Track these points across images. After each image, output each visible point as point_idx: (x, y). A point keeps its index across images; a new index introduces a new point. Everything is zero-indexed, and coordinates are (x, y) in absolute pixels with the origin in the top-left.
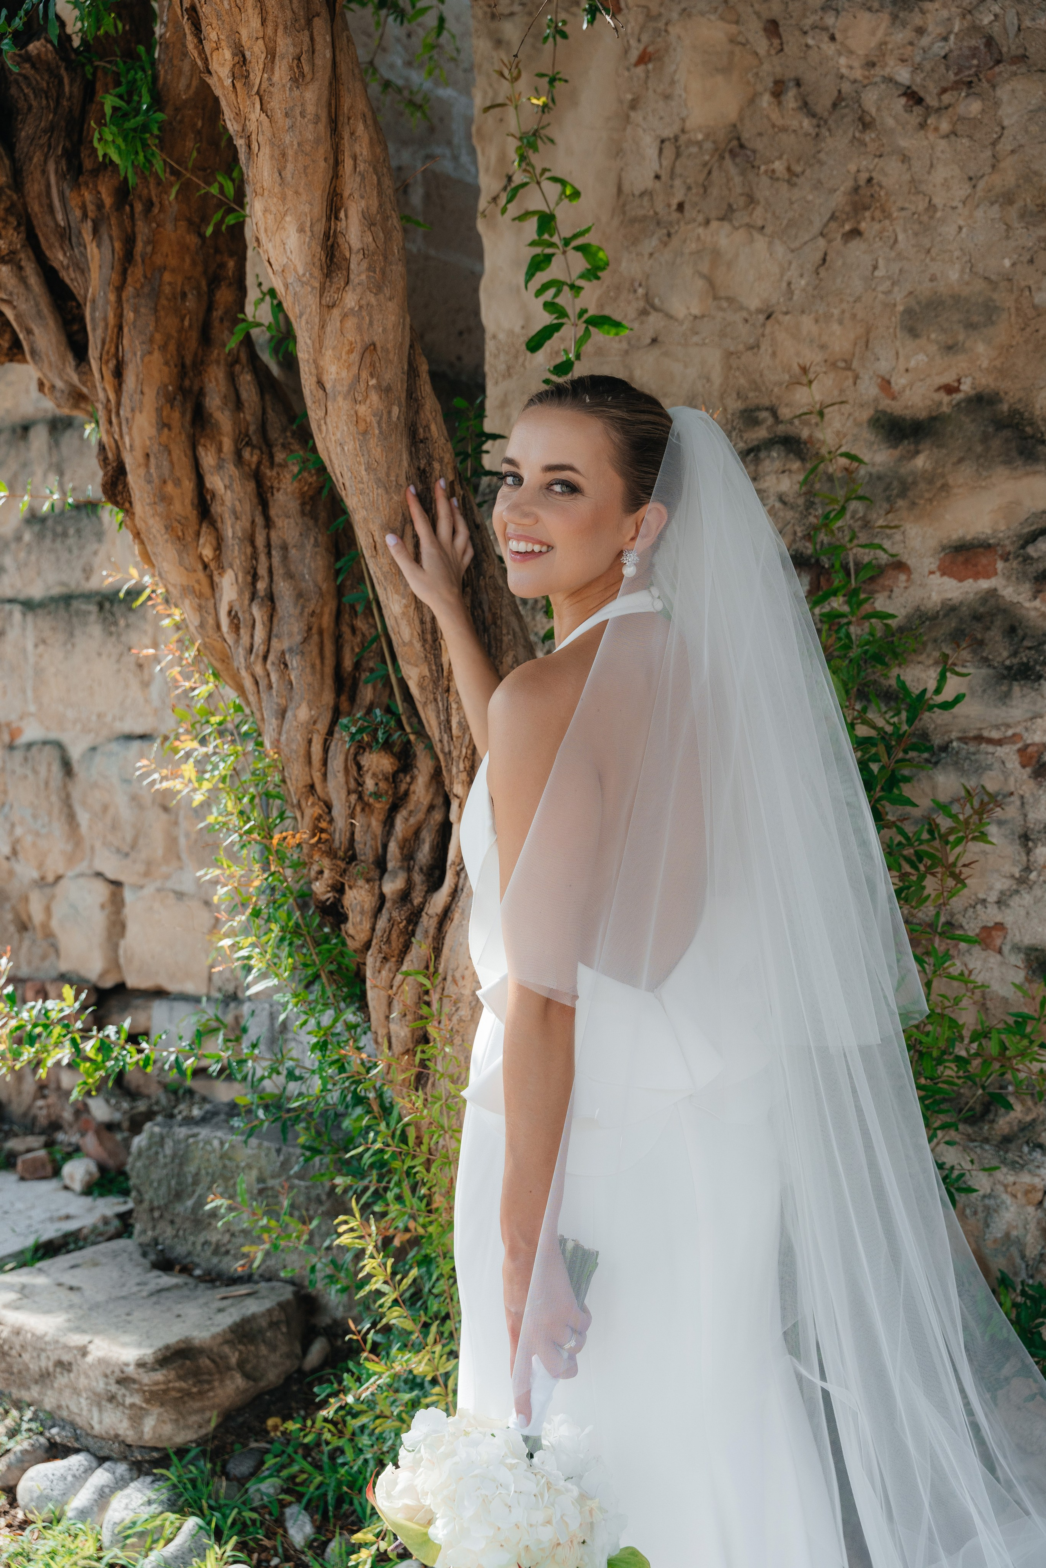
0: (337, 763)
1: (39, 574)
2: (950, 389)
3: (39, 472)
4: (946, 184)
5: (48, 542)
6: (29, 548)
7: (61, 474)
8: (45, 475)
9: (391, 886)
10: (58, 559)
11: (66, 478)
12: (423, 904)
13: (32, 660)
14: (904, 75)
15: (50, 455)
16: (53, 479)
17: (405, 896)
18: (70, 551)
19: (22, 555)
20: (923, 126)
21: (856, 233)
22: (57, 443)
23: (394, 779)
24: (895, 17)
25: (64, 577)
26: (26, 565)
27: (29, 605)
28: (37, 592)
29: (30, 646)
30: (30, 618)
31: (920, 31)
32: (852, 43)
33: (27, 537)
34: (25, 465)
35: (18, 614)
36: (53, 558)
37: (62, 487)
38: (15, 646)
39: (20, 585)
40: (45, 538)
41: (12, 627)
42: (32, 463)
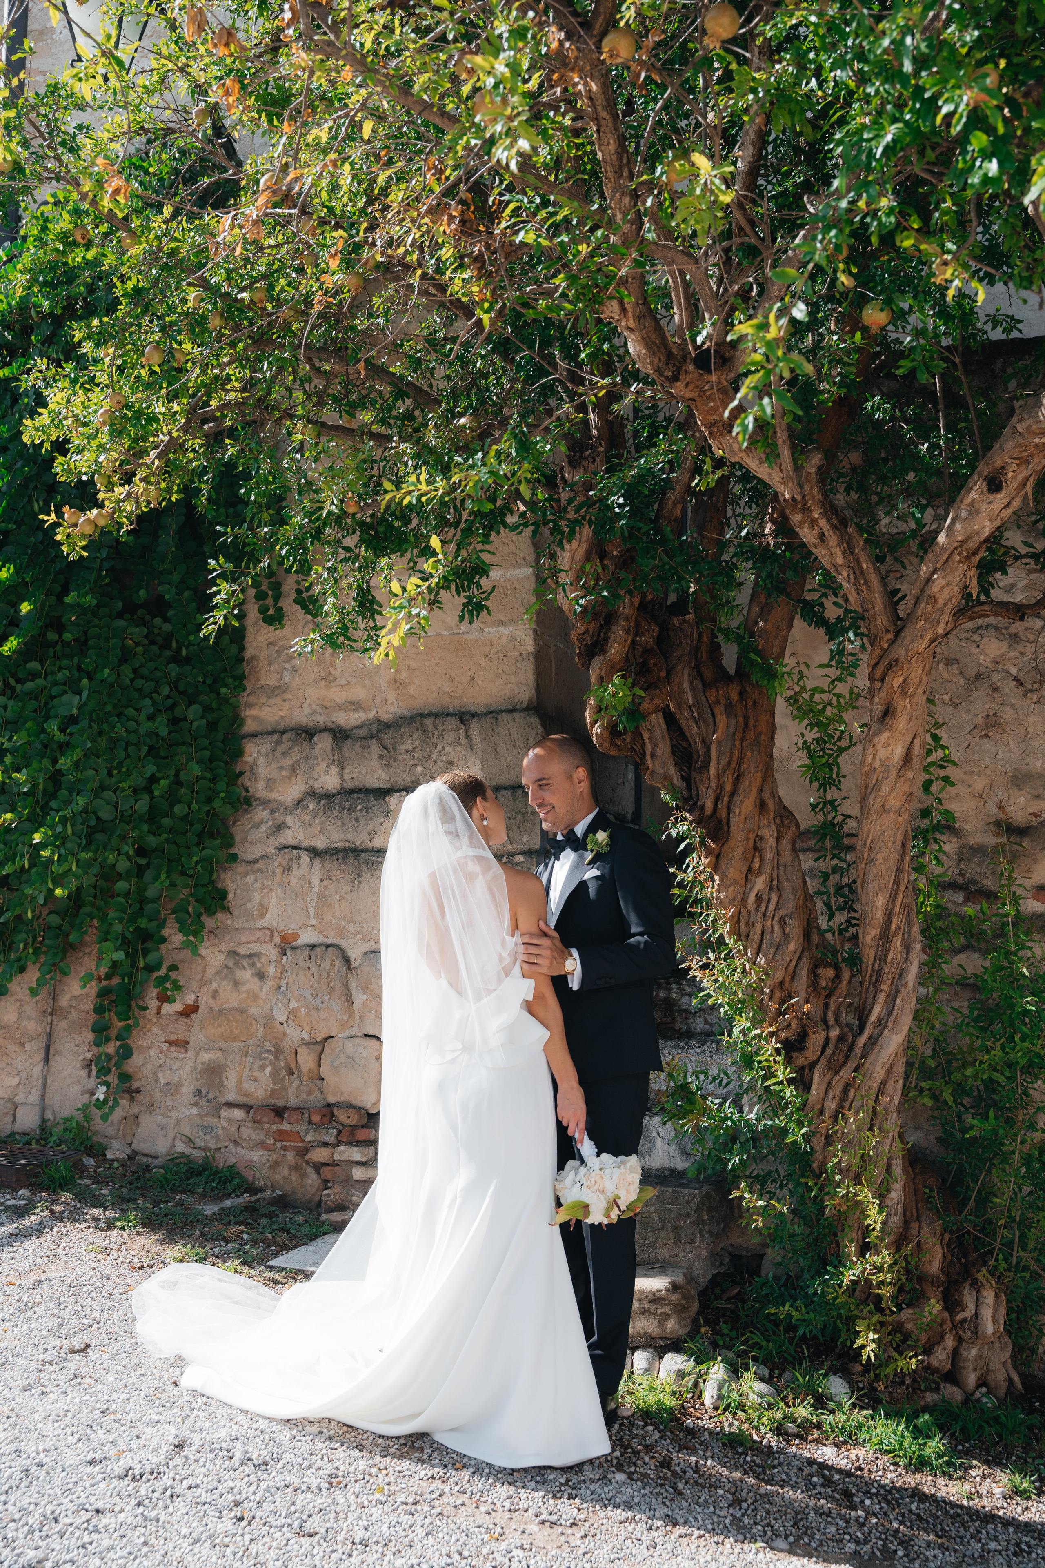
0: (804, 972)
1: (323, 832)
2: (1036, 815)
3: (323, 765)
4: (1035, 723)
5: (335, 812)
6: (314, 815)
7: (342, 768)
8: (328, 767)
9: (834, 1033)
10: (343, 825)
11: (347, 770)
12: (854, 1042)
13: (316, 889)
14: (1014, 671)
15: (333, 755)
16: (334, 770)
17: (841, 1038)
18: (357, 820)
19: (307, 818)
20: (1025, 695)
21: (986, 736)
22: (340, 748)
23: (833, 980)
24: (1010, 645)
25: (349, 837)
26: (311, 825)
27: (314, 852)
28: (320, 843)
29: (316, 880)
30: (317, 861)
31: (1022, 654)
32: (988, 651)
33: (311, 806)
34: (308, 757)
35: (305, 857)
36: (339, 823)
37: (341, 775)
38: (301, 879)
39: (302, 837)
40: (331, 809)
41: (299, 866)
42: (316, 758)
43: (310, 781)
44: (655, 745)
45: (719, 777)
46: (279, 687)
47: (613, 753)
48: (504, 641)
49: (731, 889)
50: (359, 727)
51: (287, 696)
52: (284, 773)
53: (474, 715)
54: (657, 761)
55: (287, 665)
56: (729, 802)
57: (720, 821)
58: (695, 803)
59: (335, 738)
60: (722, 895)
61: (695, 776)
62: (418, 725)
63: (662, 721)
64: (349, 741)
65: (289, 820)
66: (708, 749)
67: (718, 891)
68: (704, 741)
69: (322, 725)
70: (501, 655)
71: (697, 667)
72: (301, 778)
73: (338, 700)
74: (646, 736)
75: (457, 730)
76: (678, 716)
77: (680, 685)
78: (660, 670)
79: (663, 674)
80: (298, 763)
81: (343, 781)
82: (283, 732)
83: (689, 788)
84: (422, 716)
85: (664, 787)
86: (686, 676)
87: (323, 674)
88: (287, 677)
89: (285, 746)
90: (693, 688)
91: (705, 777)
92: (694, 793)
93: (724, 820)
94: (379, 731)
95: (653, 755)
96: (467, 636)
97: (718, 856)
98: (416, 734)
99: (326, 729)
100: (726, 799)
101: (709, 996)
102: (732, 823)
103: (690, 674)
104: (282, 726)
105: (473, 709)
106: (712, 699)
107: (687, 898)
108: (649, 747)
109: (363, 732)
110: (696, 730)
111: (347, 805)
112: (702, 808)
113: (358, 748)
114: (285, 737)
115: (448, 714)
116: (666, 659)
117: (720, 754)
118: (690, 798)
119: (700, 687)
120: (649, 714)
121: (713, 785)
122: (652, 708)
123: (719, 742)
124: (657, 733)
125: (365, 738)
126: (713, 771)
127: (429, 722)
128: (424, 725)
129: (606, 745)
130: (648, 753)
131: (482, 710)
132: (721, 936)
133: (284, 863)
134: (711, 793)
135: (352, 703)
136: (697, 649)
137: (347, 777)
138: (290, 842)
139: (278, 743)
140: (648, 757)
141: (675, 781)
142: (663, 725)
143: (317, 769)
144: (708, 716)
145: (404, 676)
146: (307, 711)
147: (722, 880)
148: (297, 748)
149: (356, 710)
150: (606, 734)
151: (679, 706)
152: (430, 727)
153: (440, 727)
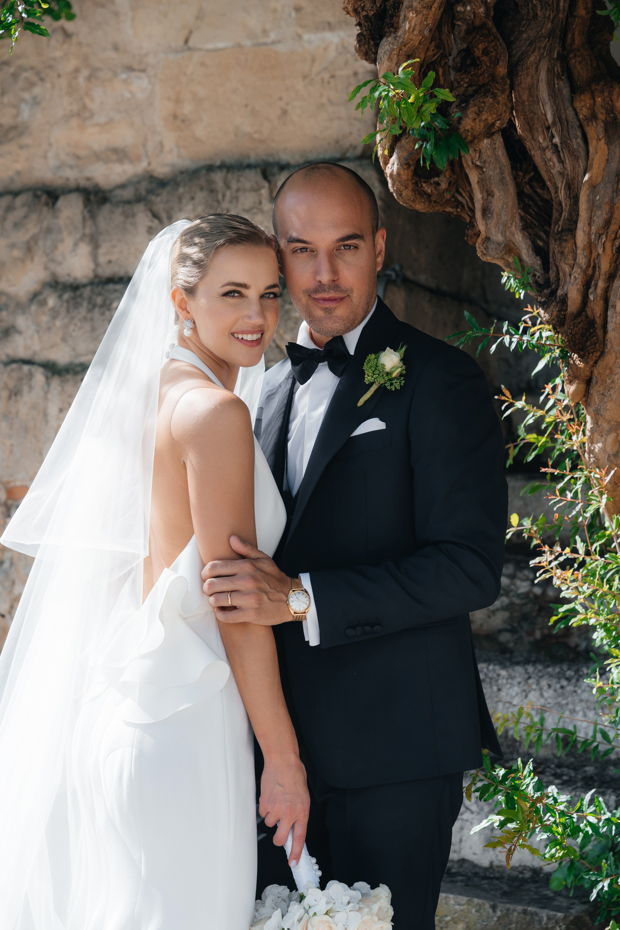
1: (64, 339)
3: (68, 242)
5: (83, 311)
6: (55, 314)
7: (96, 246)
8: (76, 244)
11: (102, 251)
15: (84, 226)
16: (84, 249)
19: (45, 319)
22: (93, 216)
26: (49, 329)
27: (52, 369)
28: (61, 355)
29: (52, 409)
30: (55, 382)
33: (52, 302)
34: (49, 231)
35: (39, 376)
36: (87, 326)
37: (94, 256)
38: (34, 407)
39: (36, 346)
40: (77, 305)
41: (31, 388)
42: (60, 231)
43: (52, 266)
44: (490, 194)
45: (590, 246)
46: (14, 128)
47: (420, 207)
48: (332, 53)
49: (611, 438)
50: (123, 186)
51: (26, 140)
52: (16, 253)
53: (283, 167)
54: (492, 223)
55: (27, 95)
56: (607, 290)
57: (592, 323)
58: (554, 293)
59: (87, 201)
60: (598, 446)
61: (554, 247)
62: (203, 182)
63: (501, 152)
64: (107, 207)
65: (21, 322)
66: (575, 199)
67: (592, 441)
68: (569, 187)
69: (72, 184)
70: (326, 76)
71: (563, 58)
72: (39, 260)
73: (96, 147)
74: (474, 177)
75: (256, 190)
76: (528, 144)
77: (533, 89)
78: (495, 62)
79: (502, 70)
80: (35, 239)
81: (97, 265)
82: (16, 194)
83: (546, 266)
84: (210, 168)
85: (508, 265)
86: (543, 75)
87: (75, 108)
88: (26, 113)
89: (18, 213)
90: (554, 94)
91: (568, 247)
92: (552, 275)
93: (599, 321)
94: (150, 191)
95: (485, 211)
96: (280, 48)
97: (588, 382)
98: (201, 196)
99: (78, 189)
100: (601, 284)
101: (574, 612)
102: (610, 326)
103: (550, 71)
104: (17, 185)
105: (285, 158)
106: (584, 113)
107: (547, 451)
108: (478, 196)
109: (128, 194)
110: (558, 167)
111: (99, 300)
112: (564, 300)
113: (118, 217)
114: (20, 200)
115: (249, 166)
116: (509, 45)
117: (592, 207)
118: (547, 283)
119: (566, 92)
120: (476, 139)
121: (582, 260)
122: (479, 127)
123: (593, 187)
124: (491, 172)
125: (129, 202)
126: (581, 237)
127: (218, 177)
128: (210, 182)
129: (407, 193)
130: (478, 206)
131: (295, 159)
132: (597, 513)
133: (11, 384)
134: (577, 273)
135: (115, 151)
136: (565, 29)
137: (102, 259)
138: (22, 353)
139: (10, 208)
140: (478, 215)
141: (525, 257)
142: (504, 159)
143: (62, 247)
144: (577, 142)
145: (187, 109)
146: (52, 162)
147: (596, 422)
148: (34, 217)
149: (120, 161)
150: (406, 175)
151: (530, 126)
152: (220, 184)
153: (234, 185)
